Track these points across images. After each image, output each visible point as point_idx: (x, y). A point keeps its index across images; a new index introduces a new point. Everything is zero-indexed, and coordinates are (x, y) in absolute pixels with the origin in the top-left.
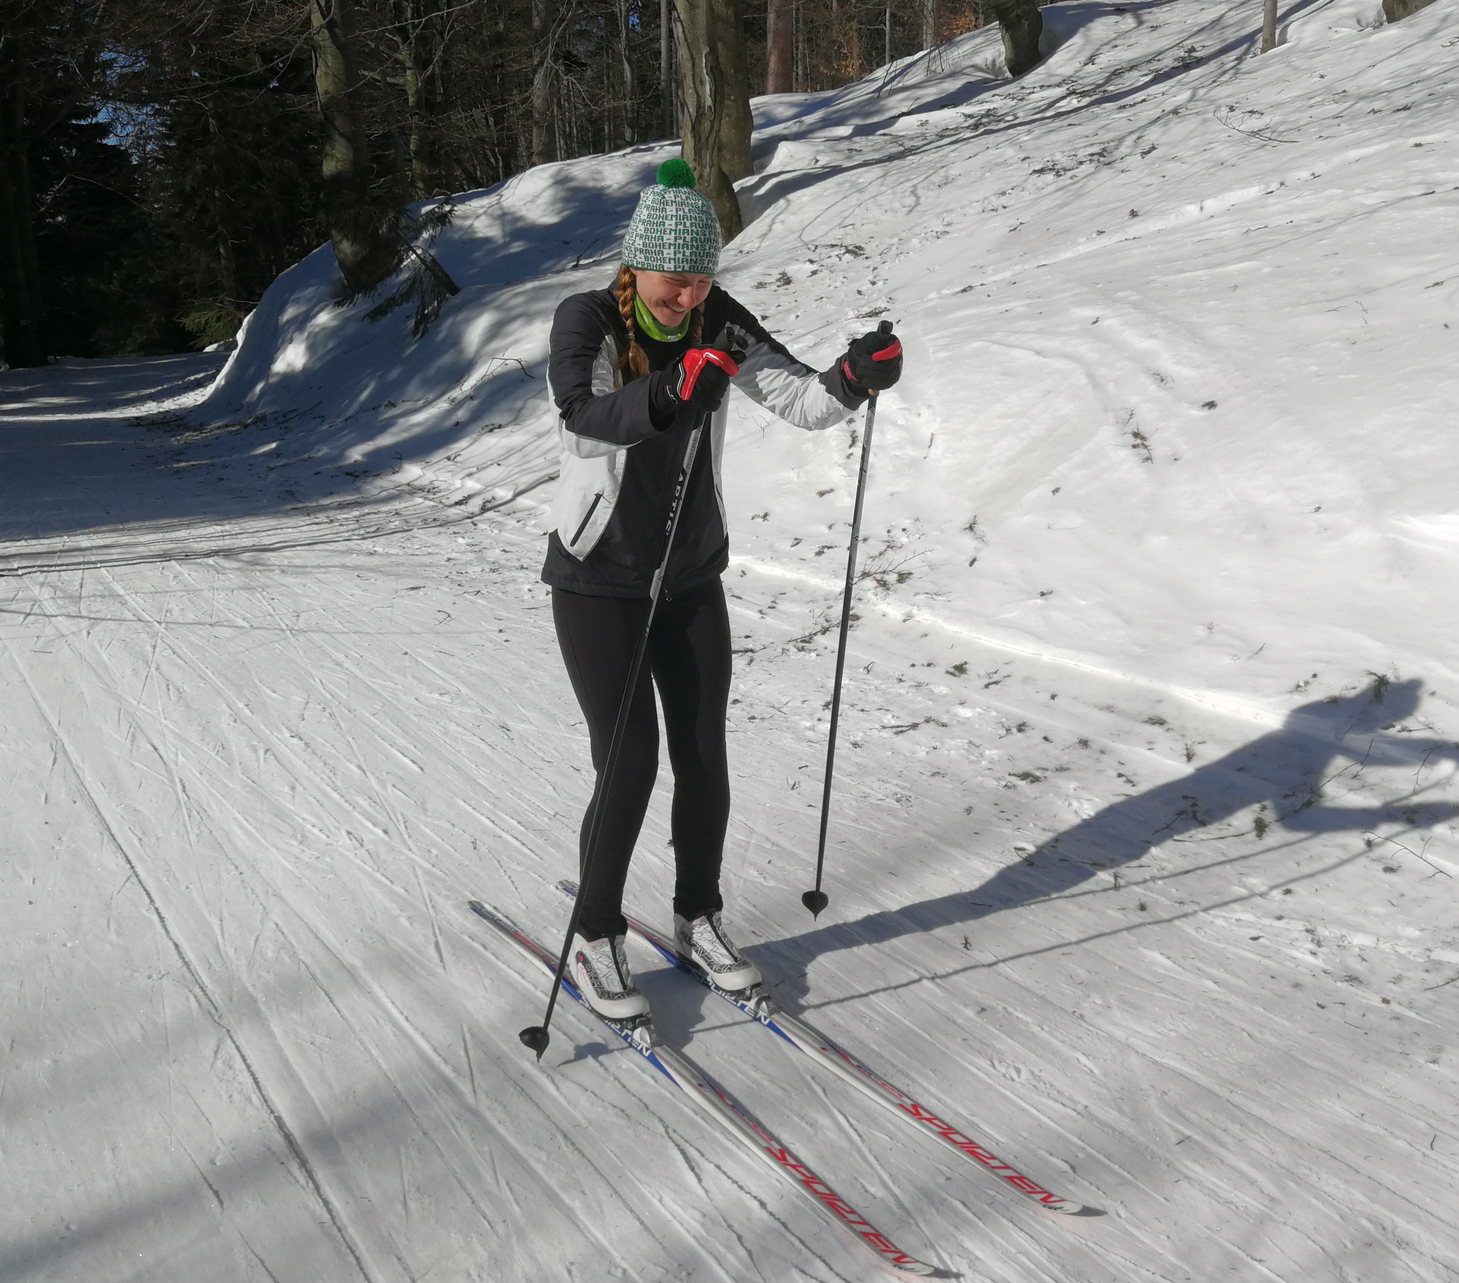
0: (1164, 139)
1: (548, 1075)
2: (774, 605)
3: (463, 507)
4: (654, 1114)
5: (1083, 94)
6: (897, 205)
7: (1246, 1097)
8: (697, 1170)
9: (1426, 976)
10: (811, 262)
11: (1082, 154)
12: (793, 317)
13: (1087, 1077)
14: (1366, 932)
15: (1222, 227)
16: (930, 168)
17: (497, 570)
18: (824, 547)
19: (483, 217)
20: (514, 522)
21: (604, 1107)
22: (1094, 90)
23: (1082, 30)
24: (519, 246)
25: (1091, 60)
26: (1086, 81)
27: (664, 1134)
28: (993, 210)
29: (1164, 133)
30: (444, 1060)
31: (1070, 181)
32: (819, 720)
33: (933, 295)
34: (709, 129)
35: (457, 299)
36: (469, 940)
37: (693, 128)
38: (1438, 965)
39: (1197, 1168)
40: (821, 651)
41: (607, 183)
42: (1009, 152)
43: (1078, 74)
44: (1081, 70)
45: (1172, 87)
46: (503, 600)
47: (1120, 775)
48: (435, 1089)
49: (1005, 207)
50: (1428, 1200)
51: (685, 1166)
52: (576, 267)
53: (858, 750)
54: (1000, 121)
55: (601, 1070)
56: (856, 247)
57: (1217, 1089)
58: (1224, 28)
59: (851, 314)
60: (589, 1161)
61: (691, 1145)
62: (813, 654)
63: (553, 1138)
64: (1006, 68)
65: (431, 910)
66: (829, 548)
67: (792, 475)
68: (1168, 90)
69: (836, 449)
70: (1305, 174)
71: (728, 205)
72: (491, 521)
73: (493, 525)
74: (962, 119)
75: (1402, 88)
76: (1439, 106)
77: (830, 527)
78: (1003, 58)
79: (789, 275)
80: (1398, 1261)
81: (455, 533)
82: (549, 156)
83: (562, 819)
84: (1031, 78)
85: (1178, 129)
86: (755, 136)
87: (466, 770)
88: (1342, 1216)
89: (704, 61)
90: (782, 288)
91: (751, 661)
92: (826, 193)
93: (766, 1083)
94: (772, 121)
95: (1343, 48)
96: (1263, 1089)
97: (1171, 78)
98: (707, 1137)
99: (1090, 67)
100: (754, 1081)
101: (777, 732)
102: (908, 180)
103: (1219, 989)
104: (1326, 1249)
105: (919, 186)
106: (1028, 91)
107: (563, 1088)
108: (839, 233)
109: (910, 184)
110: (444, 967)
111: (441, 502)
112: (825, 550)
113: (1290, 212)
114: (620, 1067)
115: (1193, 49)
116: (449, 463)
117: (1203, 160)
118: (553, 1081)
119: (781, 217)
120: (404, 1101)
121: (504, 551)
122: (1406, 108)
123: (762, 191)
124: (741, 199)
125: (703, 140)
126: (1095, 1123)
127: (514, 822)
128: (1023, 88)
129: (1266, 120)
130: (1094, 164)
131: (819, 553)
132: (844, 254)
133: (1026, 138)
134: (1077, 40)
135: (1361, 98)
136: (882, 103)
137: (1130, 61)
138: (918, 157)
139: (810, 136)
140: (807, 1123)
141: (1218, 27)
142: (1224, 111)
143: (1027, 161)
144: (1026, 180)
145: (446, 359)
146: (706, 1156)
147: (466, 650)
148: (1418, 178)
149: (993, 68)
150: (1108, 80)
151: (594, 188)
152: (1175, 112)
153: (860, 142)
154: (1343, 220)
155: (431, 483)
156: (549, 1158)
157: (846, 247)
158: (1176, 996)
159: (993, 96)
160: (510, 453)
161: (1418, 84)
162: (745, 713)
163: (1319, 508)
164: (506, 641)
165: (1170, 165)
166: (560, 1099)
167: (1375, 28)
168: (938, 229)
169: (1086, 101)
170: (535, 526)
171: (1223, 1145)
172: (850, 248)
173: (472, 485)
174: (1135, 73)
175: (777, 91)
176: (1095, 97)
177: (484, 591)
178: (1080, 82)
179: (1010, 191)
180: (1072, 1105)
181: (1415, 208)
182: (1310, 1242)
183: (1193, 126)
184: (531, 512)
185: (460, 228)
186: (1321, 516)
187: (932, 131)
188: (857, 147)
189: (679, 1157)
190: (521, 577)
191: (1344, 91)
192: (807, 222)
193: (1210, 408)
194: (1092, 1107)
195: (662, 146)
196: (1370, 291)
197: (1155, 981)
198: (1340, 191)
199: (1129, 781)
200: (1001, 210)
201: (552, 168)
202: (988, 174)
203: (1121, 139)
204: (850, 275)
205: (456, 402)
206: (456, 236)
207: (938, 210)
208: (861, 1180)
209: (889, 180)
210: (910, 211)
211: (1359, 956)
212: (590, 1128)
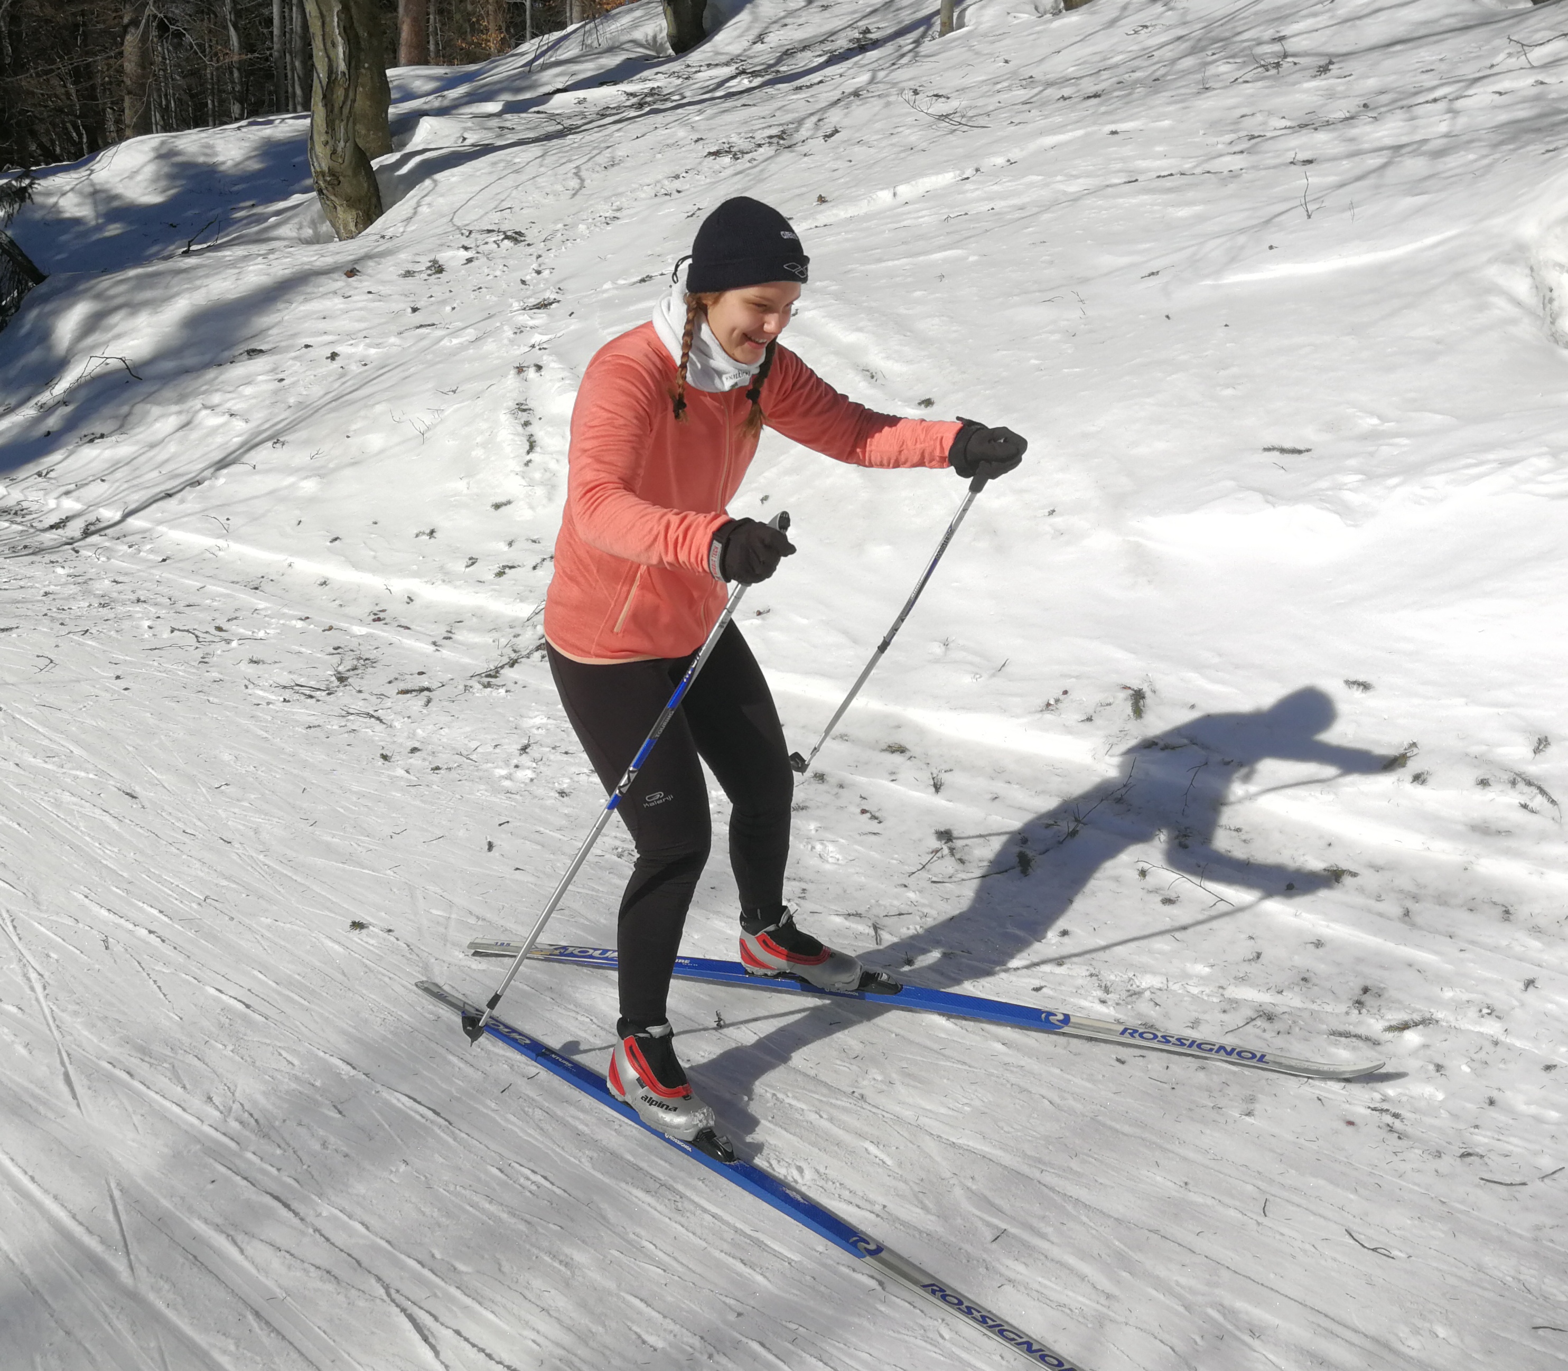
0: (846, 122)
1: (228, 1236)
2: (450, 635)
3: (60, 531)
4: (370, 1272)
5: (755, 74)
6: (559, 187)
7: (1059, 1176)
8: (431, 1340)
9: (1225, 1017)
10: (466, 248)
11: (760, 136)
12: (448, 309)
13: (880, 1170)
14: (1154, 973)
15: (920, 214)
16: (594, 148)
17: (108, 604)
18: (504, 567)
19: (70, 195)
20: (125, 547)
21: (305, 1270)
22: (766, 70)
23: (749, 6)
24: (117, 228)
25: (760, 38)
26: (756, 60)
27: (385, 1297)
28: (666, 194)
29: (846, 115)
30: (87, 1229)
31: (749, 165)
32: (517, 766)
33: (607, 286)
34: (342, 98)
35: (43, 288)
36: (109, 1067)
37: (325, 97)
38: (1234, 1004)
39: (1021, 1268)
40: (511, 686)
41: (220, 159)
42: (681, 133)
43: (747, 53)
44: (749, 49)
45: (850, 68)
46: (118, 640)
47: (864, 812)
48: (78, 1271)
49: (679, 192)
50: (1272, 1276)
51: (416, 1337)
52: (187, 253)
53: (566, 799)
54: (666, 100)
55: (296, 1221)
56: (516, 233)
57: (1025, 1169)
58: (898, 10)
59: (516, 306)
60: (291, 1343)
61: (421, 1308)
62: (502, 691)
63: (241, 1318)
64: (668, 45)
65: (56, 1032)
66: (511, 567)
67: (461, 486)
68: (845, 72)
69: (512, 455)
70: (1000, 161)
71: (365, 185)
72: (97, 547)
73: (99, 551)
74: (624, 98)
75: (1091, 75)
76: (1130, 94)
77: (510, 544)
78: (665, 33)
79: (440, 263)
80: (1256, 1354)
81: (52, 562)
82: (144, 128)
83: (216, 904)
84: (697, 56)
85: (860, 111)
86: (393, 111)
87: (87, 849)
88: (1187, 1308)
89: (336, 19)
90: (434, 277)
91: (429, 701)
92: (478, 173)
93: (504, 1216)
94: (409, 96)
95: (1025, 33)
96: (1074, 1164)
97: (847, 59)
98: (439, 1294)
99: (759, 46)
100: (490, 1216)
101: (467, 783)
102: (570, 161)
103: (1010, 1052)
104: (1176, 1349)
105: (583, 167)
106: (694, 70)
107: (249, 1250)
108: (496, 217)
109: (573, 165)
110: (78, 1105)
111: (32, 526)
112: (507, 570)
113: (990, 199)
114: (319, 1215)
115: (867, 31)
116: (40, 479)
117: (891, 145)
118: (235, 1242)
119: (428, 199)
120: (35, 1292)
121: (115, 581)
122: (1096, 96)
123: (404, 170)
124: (380, 179)
125: (336, 110)
126: (897, 1225)
127: (155, 912)
128: (688, 66)
129: (953, 104)
130: (774, 147)
131: (500, 574)
132: (503, 240)
133: (697, 118)
134: (744, 17)
135: (1049, 84)
136: (534, 78)
137: (801, 41)
138: (579, 136)
139: (454, 112)
140: (561, 1262)
141: (892, 9)
142: (908, 95)
143: (701, 142)
144: (700, 163)
145: (34, 356)
146: (441, 1320)
147: (75, 702)
148: (1119, 166)
149: (654, 44)
150: (779, 61)
151: (204, 164)
152: (856, 94)
153: (512, 119)
154: (1048, 207)
155: (18, 503)
156: (237, 1347)
157: (505, 233)
158: (964, 1063)
159: (657, 74)
160: (115, 466)
161: (1105, 72)
162: (427, 763)
163: (1054, 511)
164: (126, 689)
165: (857, 149)
166: (246, 1265)
167: (1054, 14)
168: (607, 215)
169: (757, 81)
170: (151, 551)
171: (1043, 1236)
172: (509, 233)
173: (70, 505)
174: (808, 54)
175: (411, 63)
176: (768, 77)
177: (94, 631)
178: (750, 61)
179: (684, 174)
180: (869, 1207)
181: (1121, 196)
182: (1158, 1342)
183: (877, 109)
184: (145, 535)
185: (43, 207)
186: (1056, 520)
187: (591, 110)
188: (508, 124)
189: (408, 1325)
190: (138, 612)
191: (1031, 77)
192: (459, 205)
193: (926, 406)
194: (891, 1207)
195: (283, 119)
196: (1084, 281)
197: (936, 1047)
198: (1040, 178)
199: (874, 817)
200: (675, 195)
201: (153, 141)
202: (659, 156)
203: (800, 122)
204: (511, 262)
205: (46, 407)
206: (38, 215)
207: (606, 194)
208: (635, 1328)
209: (549, 160)
210: (574, 195)
211: (1151, 1000)
212: (288, 1298)
